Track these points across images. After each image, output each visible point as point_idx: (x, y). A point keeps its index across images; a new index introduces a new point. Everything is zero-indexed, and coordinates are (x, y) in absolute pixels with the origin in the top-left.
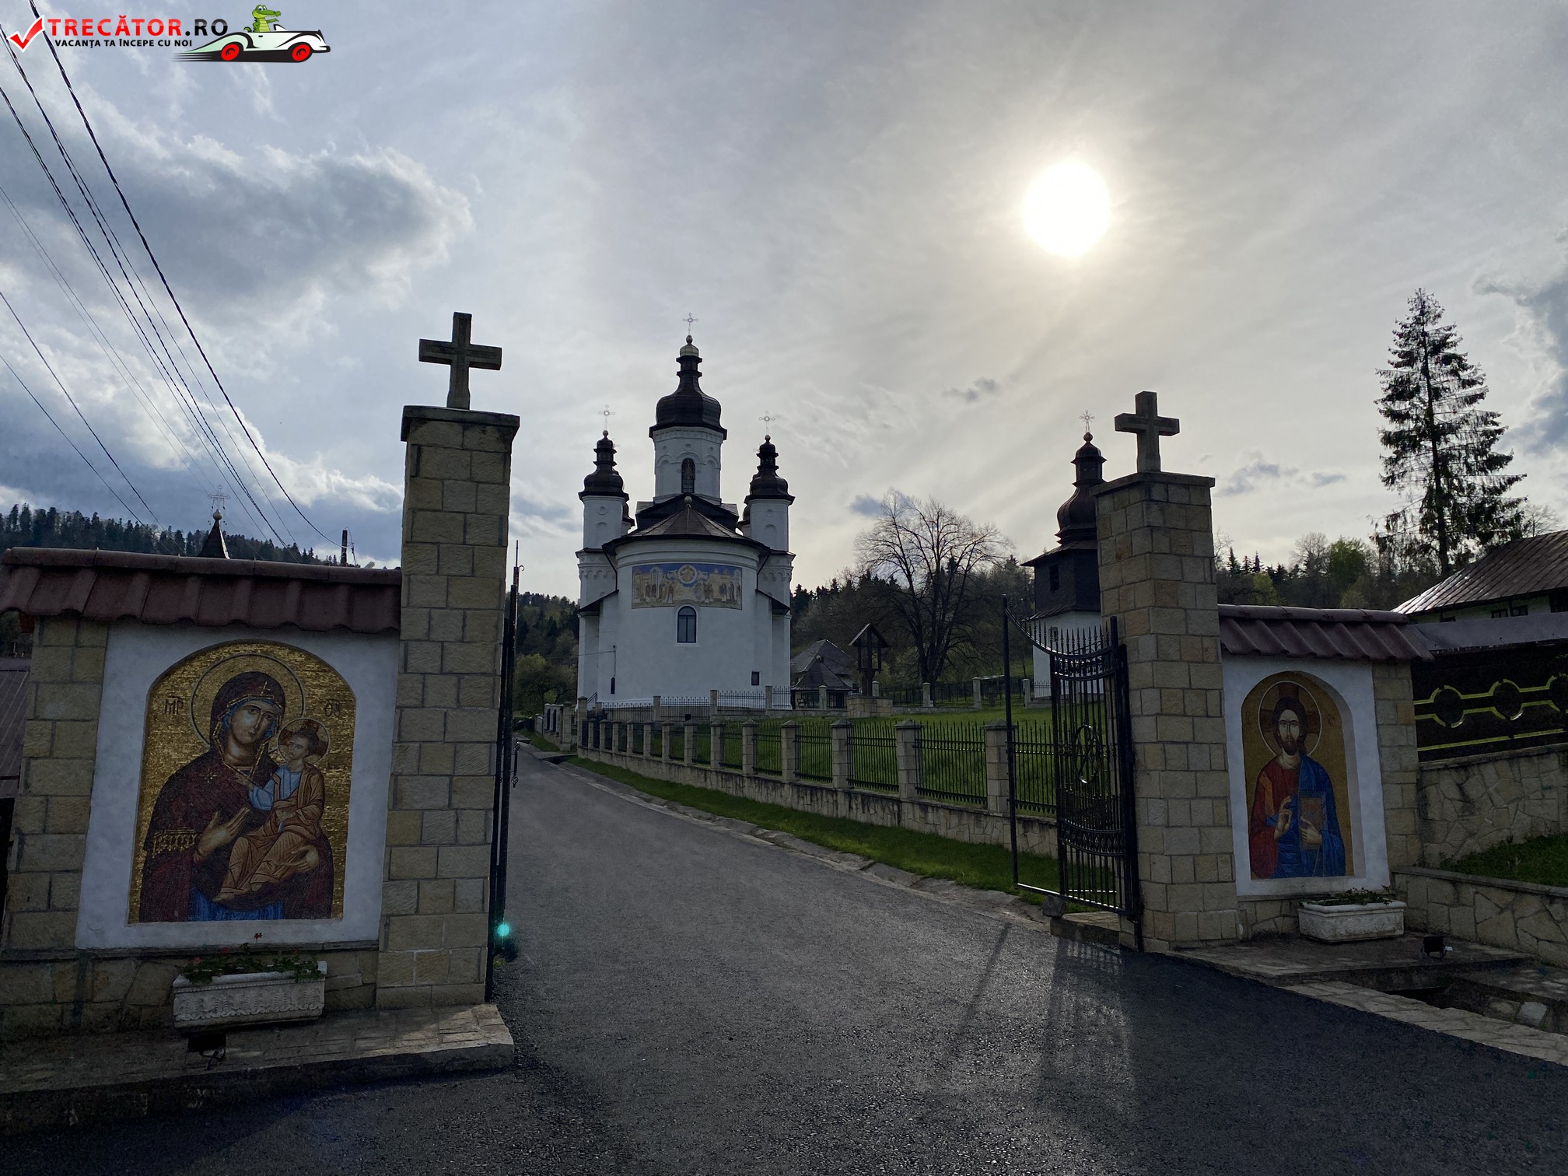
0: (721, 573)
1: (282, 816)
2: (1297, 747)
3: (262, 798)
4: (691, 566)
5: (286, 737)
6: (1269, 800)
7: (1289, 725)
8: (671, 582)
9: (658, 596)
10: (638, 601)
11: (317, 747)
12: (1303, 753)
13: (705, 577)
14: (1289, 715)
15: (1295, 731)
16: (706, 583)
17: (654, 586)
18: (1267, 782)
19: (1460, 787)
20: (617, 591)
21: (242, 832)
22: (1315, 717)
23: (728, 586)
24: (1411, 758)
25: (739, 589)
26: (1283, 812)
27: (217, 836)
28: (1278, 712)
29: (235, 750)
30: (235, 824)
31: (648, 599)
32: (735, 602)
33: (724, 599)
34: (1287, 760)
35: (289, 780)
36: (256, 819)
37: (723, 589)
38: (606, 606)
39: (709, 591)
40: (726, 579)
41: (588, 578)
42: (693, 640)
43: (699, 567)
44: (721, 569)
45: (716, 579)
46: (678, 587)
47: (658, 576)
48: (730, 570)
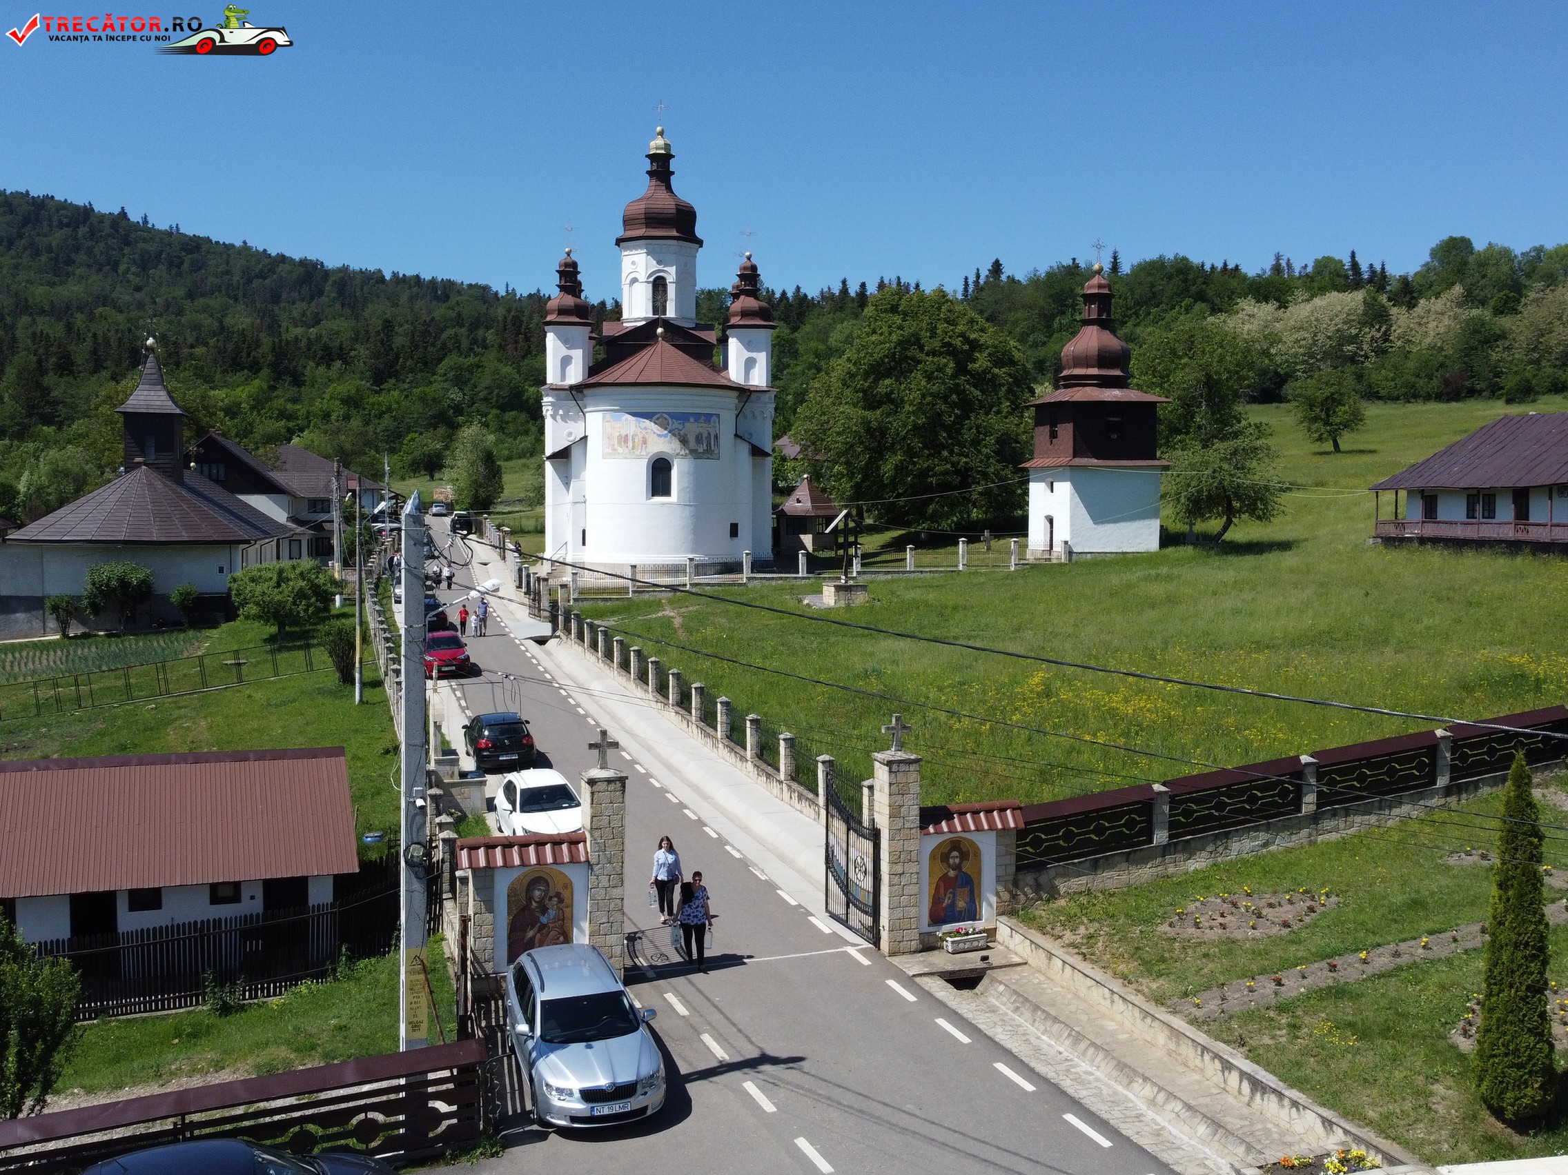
0: (697, 421)
1: (551, 925)
2: (957, 868)
3: (544, 920)
4: (665, 415)
5: (551, 898)
6: (942, 891)
7: (955, 858)
8: (644, 432)
9: (631, 447)
10: (610, 451)
11: (561, 901)
12: (960, 870)
13: (681, 427)
14: (955, 853)
15: (957, 861)
16: (682, 433)
17: (627, 436)
18: (942, 884)
19: (1036, 880)
20: (585, 438)
21: (539, 931)
22: (968, 854)
23: (705, 435)
24: (1012, 869)
25: (716, 437)
26: (948, 896)
27: (530, 934)
28: (950, 852)
29: (534, 904)
30: (536, 929)
31: (620, 450)
32: (712, 452)
33: (700, 450)
34: (952, 873)
35: (552, 913)
36: (543, 926)
37: (699, 439)
38: (575, 453)
39: (684, 441)
40: (703, 428)
41: (554, 417)
42: (667, 492)
43: (673, 416)
44: (697, 416)
45: (692, 428)
46: (652, 438)
47: (630, 425)
48: (708, 417)
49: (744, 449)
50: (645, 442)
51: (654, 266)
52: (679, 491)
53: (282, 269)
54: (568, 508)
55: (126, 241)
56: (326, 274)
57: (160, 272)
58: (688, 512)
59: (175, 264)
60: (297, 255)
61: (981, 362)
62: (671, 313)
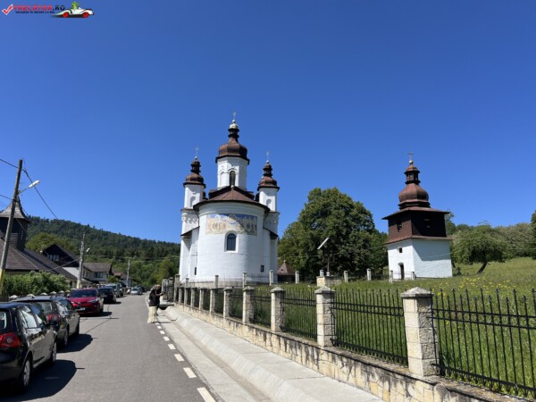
0: (248, 218)
4: (234, 215)
8: (224, 222)
9: (218, 229)
10: (209, 231)
13: (242, 220)
16: (242, 222)
17: (217, 224)
20: (199, 227)
23: (251, 225)
25: (256, 226)
31: (214, 230)
32: (254, 233)
33: (249, 231)
37: (248, 226)
38: (194, 234)
39: (242, 226)
40: (250, 222)
41: (186, 221)
42: (234, 249)
43: (238, 216)
44: (248, 216)
45: (245, 221)
46: (228, 225)
47: (218, 219)
48: (252, 217)
49: (267, 233)
50: (225, 226)
51: (230, 166)
52: (239, 247)
53: (129, 240)
54: (189, 258)
55: (88, 232)
56: (140, 241)
57: (96, 240)
58: (243, 257)
59: (100, 238)
60: (133, 236)
61: (354, 212)
62: (237, 184)
